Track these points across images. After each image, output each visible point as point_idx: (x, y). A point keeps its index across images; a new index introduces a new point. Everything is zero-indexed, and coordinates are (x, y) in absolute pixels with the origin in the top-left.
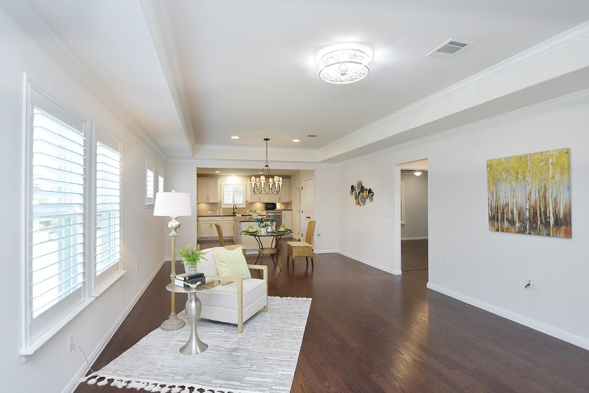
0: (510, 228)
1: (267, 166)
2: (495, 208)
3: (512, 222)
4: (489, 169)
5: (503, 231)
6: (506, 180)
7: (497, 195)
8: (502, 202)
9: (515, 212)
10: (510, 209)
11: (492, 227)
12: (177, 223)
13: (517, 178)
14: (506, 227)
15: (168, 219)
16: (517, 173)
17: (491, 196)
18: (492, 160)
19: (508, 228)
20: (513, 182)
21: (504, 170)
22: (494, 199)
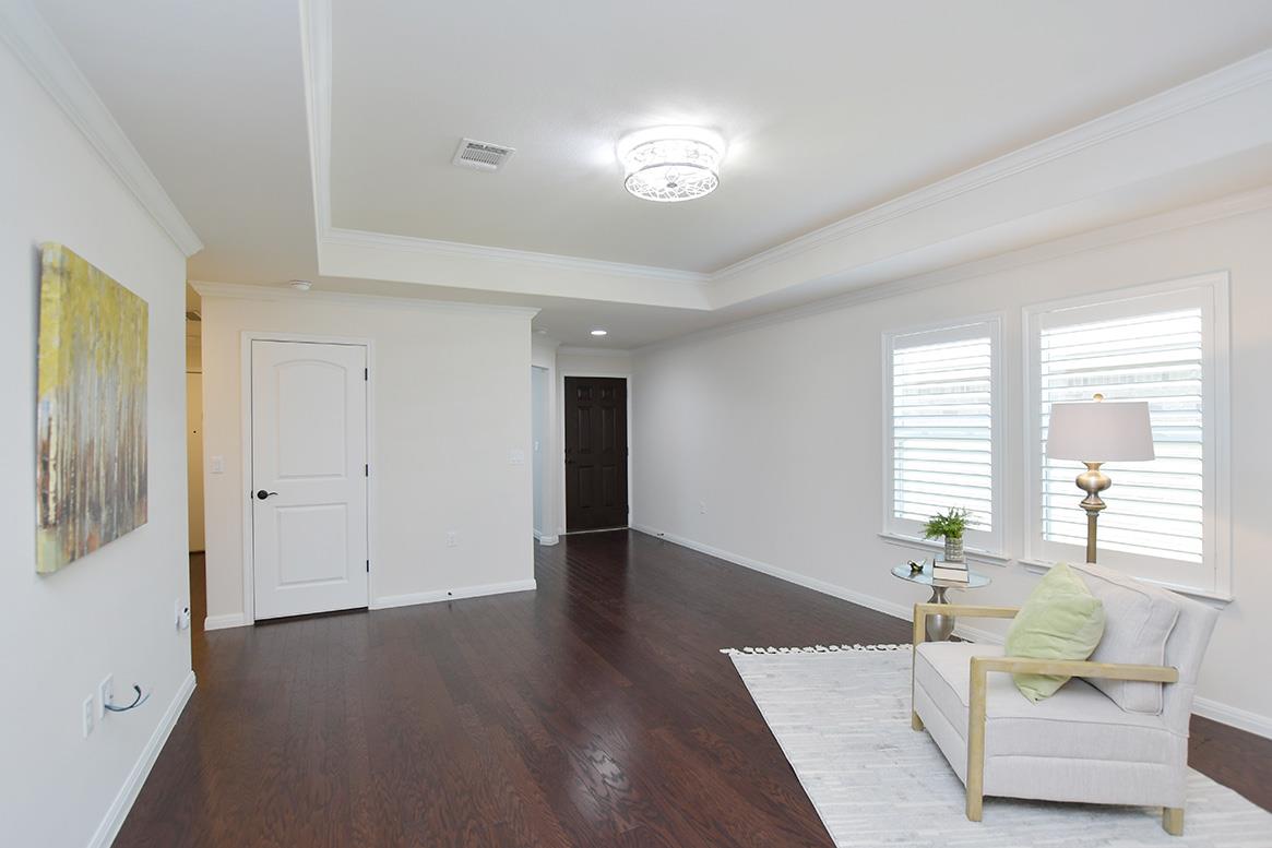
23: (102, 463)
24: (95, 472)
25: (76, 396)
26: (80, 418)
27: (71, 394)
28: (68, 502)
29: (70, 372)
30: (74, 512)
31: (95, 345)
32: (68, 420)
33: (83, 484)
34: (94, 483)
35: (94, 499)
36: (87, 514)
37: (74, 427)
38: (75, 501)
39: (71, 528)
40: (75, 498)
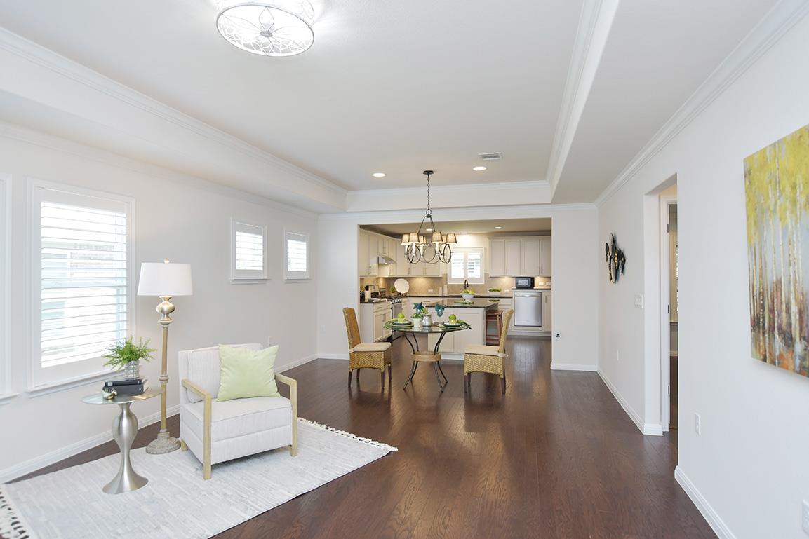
0: (785, 355)
1: (429, 216)
2: (760, 293)
3: (789, 340)
4: (748, 183)
5: (773, 363)
6: (774, 212)
7: (761, 258)
8: (770, 278)
9: (794, 309)
10: (783, 300)
11: (756, 347)
12: (171, 305)
13: (794, 202)
14: (777, 354)
15: (157, 300)
16: (794, 187)
17: (752, 260)
18: (752, 155)
19: (781, 356)
20: (788, 212)
21: (770, 182)
22: (758, 268)
23: (793, 301)
24: (784, 307)
25: (761, 248)
26: (766, 263)
27: (757, 247)
28: (759, 319)
29: (755, 234)
30: (764, 328)
31: (776, 203)
32: (755, 265)
33: (772, 311)
34: (784, 314)
35: (784, 326)
36: (777, 336)
37: (761, 269)
38: (764, 320)
39: (761, 338)
40: (764, 318)
